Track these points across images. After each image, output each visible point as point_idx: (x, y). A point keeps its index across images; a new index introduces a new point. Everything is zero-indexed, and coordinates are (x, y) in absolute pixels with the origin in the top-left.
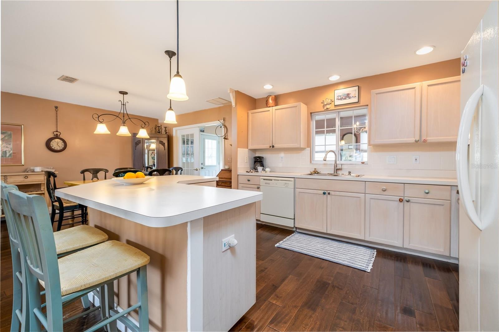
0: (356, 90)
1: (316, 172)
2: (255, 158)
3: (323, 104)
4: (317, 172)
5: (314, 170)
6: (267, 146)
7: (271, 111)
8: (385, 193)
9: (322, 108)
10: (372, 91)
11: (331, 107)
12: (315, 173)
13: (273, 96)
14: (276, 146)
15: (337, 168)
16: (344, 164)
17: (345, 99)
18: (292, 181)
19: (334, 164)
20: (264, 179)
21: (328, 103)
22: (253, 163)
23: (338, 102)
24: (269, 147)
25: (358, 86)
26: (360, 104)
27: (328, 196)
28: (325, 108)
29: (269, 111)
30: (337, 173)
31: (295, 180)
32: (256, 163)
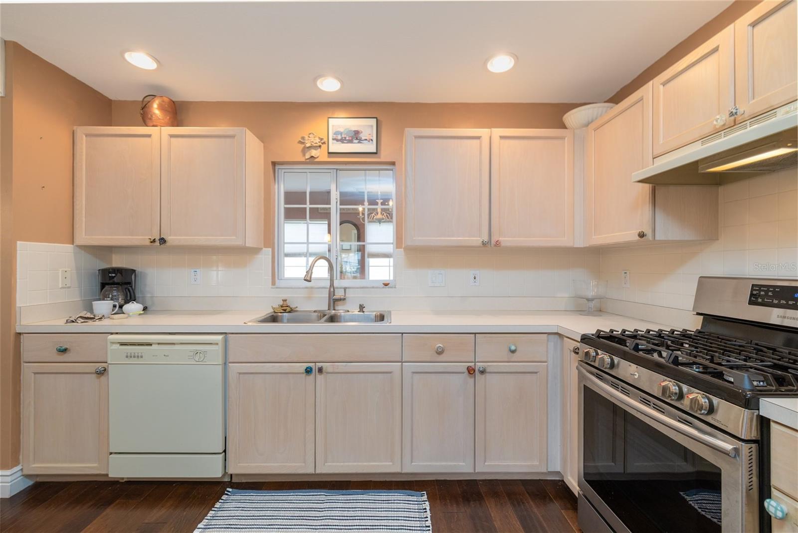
0: (372, 126)
1: (286, 308)
2: (105, 272)
3: (303, 146)
4: (288, 309)
5: (281, 303)
6: (141, 239)
7: (155, 137)
8: (441, 358)
9: (301, 154)
10: (406, 129)
11: (320, 154)
12: (285, 310)
13: (166, 99)
14: (171, 239)
15: (335, 297)
16: (349, 288)
17: (351, 141)
18: (217, 344)
19: (329, 287)
20: (122, 344)
21: (315, 145)
22: (98, 287)
23: (335, 147)
24: (148, 243)
25: (376, 118)
26: (380, 158)
27: (320, 378)
28: (308, 156)
29: (149, 136)
30: (334, 310)
31: (226, 341)
32: (107, 287)
